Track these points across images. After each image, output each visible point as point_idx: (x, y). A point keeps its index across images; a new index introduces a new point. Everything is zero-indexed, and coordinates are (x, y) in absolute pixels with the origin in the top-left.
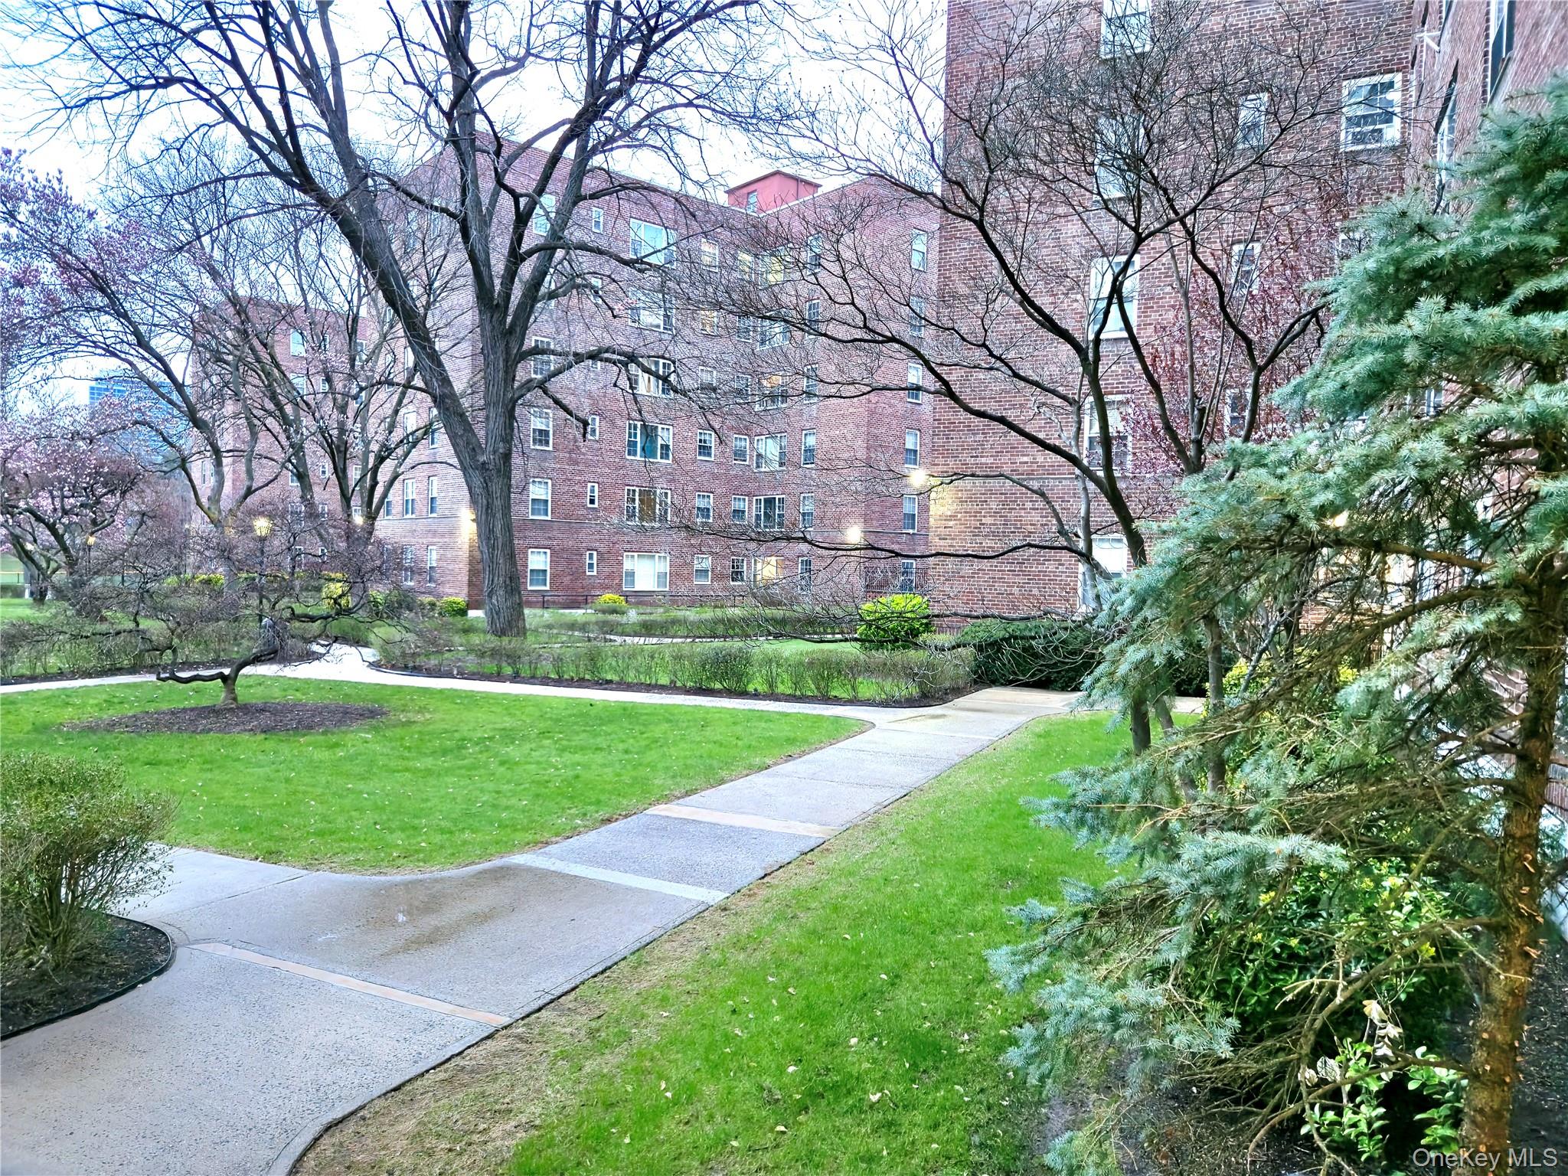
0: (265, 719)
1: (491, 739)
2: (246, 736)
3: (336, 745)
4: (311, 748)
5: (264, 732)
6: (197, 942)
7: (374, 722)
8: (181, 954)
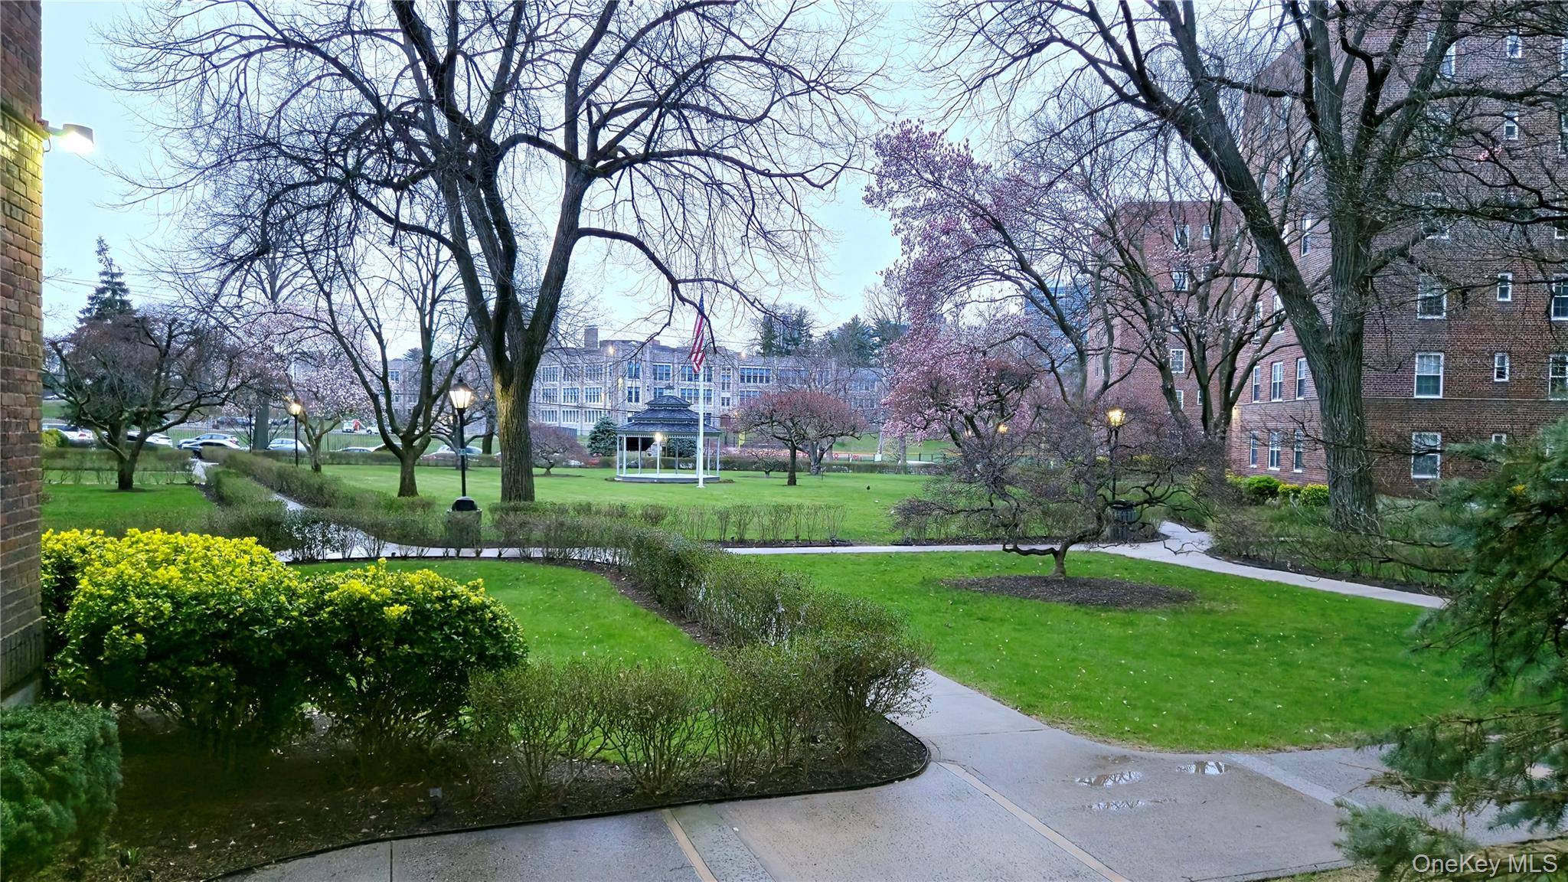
0: (1083, 593)
1: (1284, 638)
2: (1061, 606)
3: (1131, 624)
4: (1109, 624)
5: (1078, 603)
6: (945, 761)
7: (1177, 606)
8: (932, 766)
